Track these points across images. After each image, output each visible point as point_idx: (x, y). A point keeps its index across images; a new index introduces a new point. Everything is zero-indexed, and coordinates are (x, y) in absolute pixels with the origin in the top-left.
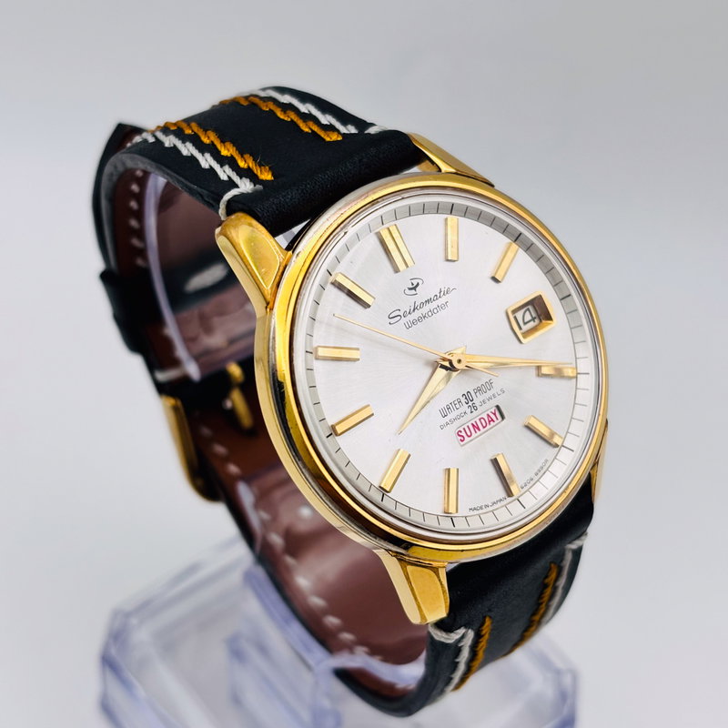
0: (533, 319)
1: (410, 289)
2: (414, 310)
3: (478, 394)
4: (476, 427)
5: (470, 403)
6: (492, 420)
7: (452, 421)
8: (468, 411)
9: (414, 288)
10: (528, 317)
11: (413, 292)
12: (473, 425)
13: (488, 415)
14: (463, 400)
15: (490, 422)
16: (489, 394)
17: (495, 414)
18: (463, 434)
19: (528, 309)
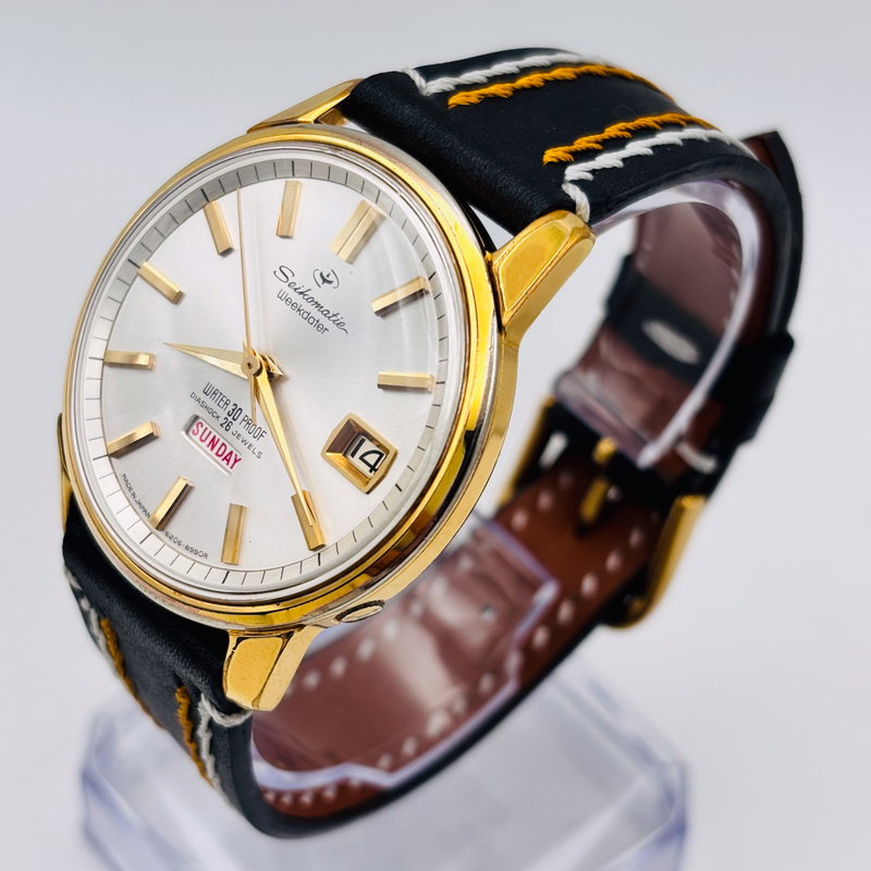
0: (373, 468)
1: (321, 275)
2: (301, 293)
3: (244, 423)
4: (213, 443)
5: (230, 419)
6: (228, 461)
7: (203, 405)
8: (222, 421)
9: (325, 281)
10: (372, 459)
11: (320, 281)
12: (215, 437)
13: (231, 453)
14: (230, 407)
15: (225, 458)
16: (250, 438)
17: (236, 461)
18: (201, 430)
19: (381, 455)
